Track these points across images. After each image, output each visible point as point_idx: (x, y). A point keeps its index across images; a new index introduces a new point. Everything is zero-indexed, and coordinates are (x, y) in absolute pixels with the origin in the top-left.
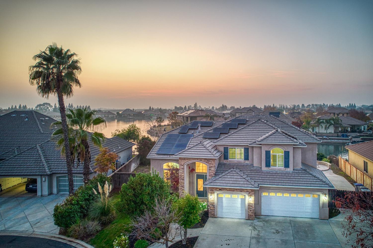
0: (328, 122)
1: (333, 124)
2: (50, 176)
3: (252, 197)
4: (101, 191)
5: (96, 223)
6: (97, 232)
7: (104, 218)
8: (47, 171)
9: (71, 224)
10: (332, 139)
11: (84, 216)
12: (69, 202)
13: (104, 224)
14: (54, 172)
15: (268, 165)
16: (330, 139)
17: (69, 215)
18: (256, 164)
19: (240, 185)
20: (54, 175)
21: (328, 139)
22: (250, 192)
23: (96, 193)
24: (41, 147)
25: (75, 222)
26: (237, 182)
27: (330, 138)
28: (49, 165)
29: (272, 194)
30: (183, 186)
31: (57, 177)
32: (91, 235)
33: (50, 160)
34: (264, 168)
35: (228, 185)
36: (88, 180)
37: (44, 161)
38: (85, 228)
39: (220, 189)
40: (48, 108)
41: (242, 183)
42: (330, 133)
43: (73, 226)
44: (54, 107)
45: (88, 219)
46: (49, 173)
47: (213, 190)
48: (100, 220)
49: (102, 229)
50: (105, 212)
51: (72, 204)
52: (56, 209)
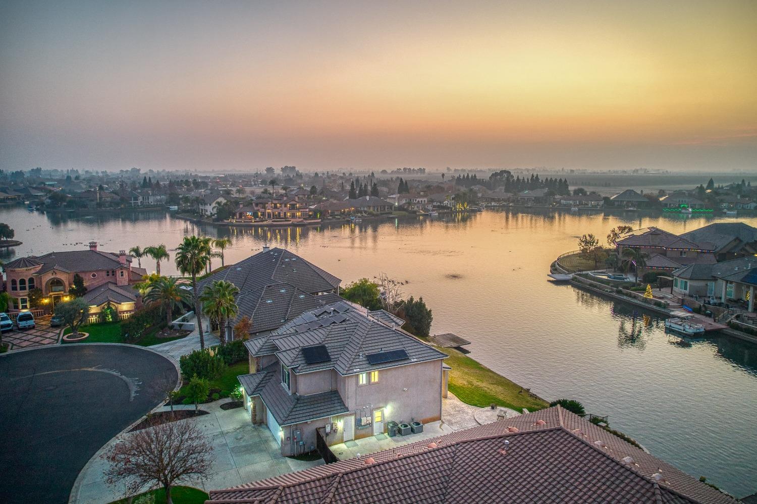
41: (251, 386)
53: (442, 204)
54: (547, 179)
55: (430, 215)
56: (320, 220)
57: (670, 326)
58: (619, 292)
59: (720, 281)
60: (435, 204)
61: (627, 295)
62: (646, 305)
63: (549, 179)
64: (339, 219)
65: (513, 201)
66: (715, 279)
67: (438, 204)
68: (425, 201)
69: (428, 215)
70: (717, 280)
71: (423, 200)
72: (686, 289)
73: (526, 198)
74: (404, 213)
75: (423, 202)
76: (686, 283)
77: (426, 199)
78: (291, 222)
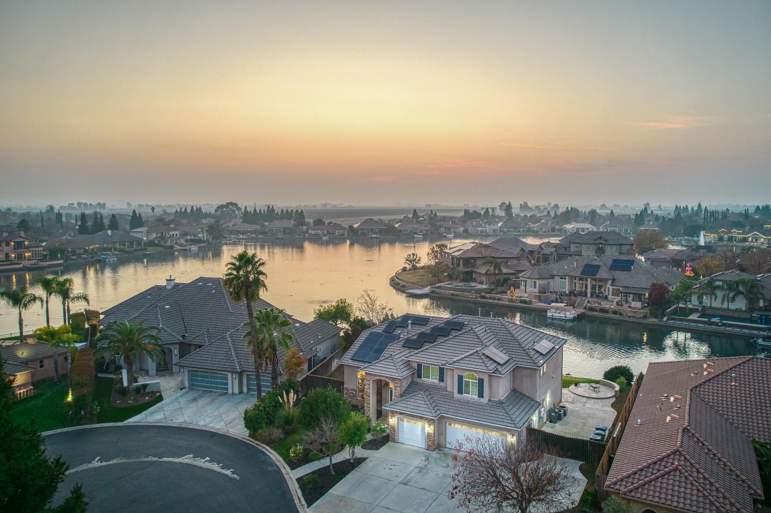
0: (732, 287)
1: (742, 293)
2: (241, 374)
3: (431, 426)
4: (286, 399)
5: (280, 431)
6: (281, 439)
7: (287, 427)
8: (237, 367)
9: (258, 429)
10: (730, 325)
11: (271, 422)
12: (256, 407)
13: (287, 433)
14: (244, 369)
15: (460, 392)
16: (724, 325)
17: (257, 420)
18: (449, 389)
19: (420, 412)
20: (244, 372)
21: (720, 326)
22: (430, 421)
23: (281, 401)
24: (231, 337)
25: (261, 428)
26: (418, 408)
27: (726, 324)
28: (239, 361)
29: (457, 426)
30: (369, 404)
31: (247, 375)
32: (275, 442)
33: (240, 355)
34: (456, 395)
35: (408, 410)
36: (276, 385)
37: (234, 356)
38: (270, 434)
39: (401, 413)
40: (234, 212)
41: (422, 409)
42: (737, 309)
43: (260, 431)
44: (243, 211)
45: (274, 427)
46: (239, 370)
47: (393, 413)
48: (284, 429)
49: (285, 438)
50: (288, 421)
51: (259, 410)
52: (246, 412)
53: (197, 238)
54: (282, 211)
55: (190, 250)
56: (61, 262)
57: (552, 316)
58: (483, 297)
59: (556, 277)
60: (189, 237)
61: (491, 298)
62: (514, 304)
63: (284, 211)
64: (86, 258)
65: (262, 233)
66: (552, 277)
67: (193, 237)
68: (177, 235)
69: (186, 250)
70: (554, 278)
71: (175, 233)
72: (535, 287)
73: (274, 229)
74: (159, 249)
75: (175, 235)
76: (535, 282)
77: (178, 233)
78: (21, 266)
